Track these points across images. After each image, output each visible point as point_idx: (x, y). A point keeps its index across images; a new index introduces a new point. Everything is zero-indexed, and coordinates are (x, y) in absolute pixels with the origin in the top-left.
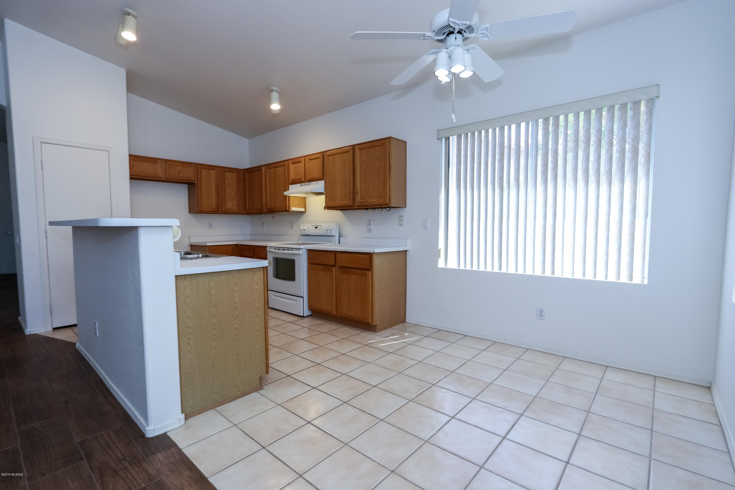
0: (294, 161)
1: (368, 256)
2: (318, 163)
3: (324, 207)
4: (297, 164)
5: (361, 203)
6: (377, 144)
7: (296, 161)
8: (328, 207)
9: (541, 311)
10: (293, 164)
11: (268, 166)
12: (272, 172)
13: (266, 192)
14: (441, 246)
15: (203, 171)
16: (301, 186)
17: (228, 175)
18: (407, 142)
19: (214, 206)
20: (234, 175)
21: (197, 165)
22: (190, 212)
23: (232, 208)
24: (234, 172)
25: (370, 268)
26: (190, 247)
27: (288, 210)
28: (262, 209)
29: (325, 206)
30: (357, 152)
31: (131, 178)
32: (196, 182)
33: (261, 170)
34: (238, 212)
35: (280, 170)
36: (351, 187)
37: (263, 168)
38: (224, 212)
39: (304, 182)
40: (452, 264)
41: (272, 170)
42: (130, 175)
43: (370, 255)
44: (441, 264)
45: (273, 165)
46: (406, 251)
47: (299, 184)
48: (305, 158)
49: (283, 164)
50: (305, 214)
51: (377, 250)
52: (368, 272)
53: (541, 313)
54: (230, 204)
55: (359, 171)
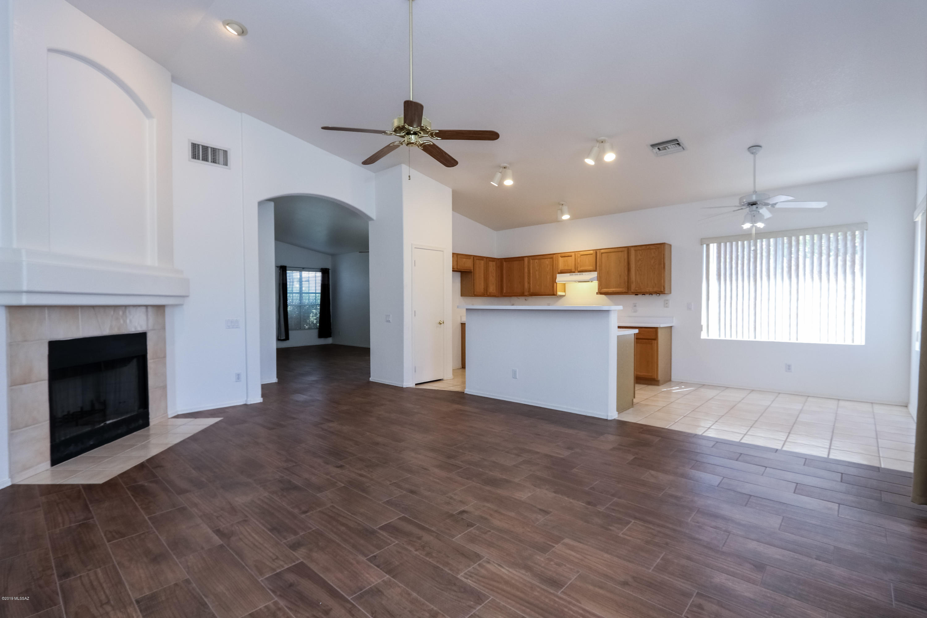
0: (563, 255)
1: (654, 330)
2: (592, 259)
3: (597, 293)
4: (566, 258)
5: (636, 290)
6: (652, 247)
7: (565, 256)
8: (600, 293)
9: (789, 366)
10: (561, 257)
11: (532, 257)
12: (537, 262)
13: (529, 279)
14: (704, 322)
15: (478, 261)
16: (570, 275)
17: (491, 264)
18: (672, 246)
19: (482, 291)
20: (494, 263)
21: (474, 258)
22: (461, 296)
23: (492, 292)
24: (494, 261)
25: (656, 339)
26: (460, 325)
27: (555, 294)
28: (523, 293)
29: (597, 291)
30: (633, 252)
31: (453, 271)
32: (473, 271)
33: (524, 260)
34: (495, 295)
35: (547, 262)
36: (626, 278)
37: (526, 259)
38: (488, 295)
39: (574, 272)
40: (714, 335)
41: (536, 261)
42: (453, 268)
43: (656, 329)
44: (704, 335)
45: (539, 257)
46: (671, 327)
47: (569, 274)
48: (575, 254)
49: (551, 256)
50: (564, 298)
51: (662, 326)
52: (653, 341)
53: (789, 368)
54: (492, 289)
55: (634, 266)
